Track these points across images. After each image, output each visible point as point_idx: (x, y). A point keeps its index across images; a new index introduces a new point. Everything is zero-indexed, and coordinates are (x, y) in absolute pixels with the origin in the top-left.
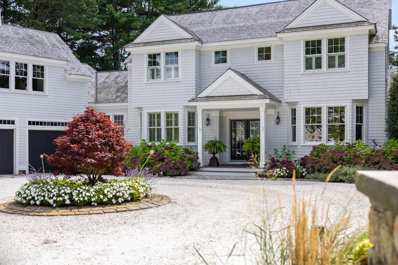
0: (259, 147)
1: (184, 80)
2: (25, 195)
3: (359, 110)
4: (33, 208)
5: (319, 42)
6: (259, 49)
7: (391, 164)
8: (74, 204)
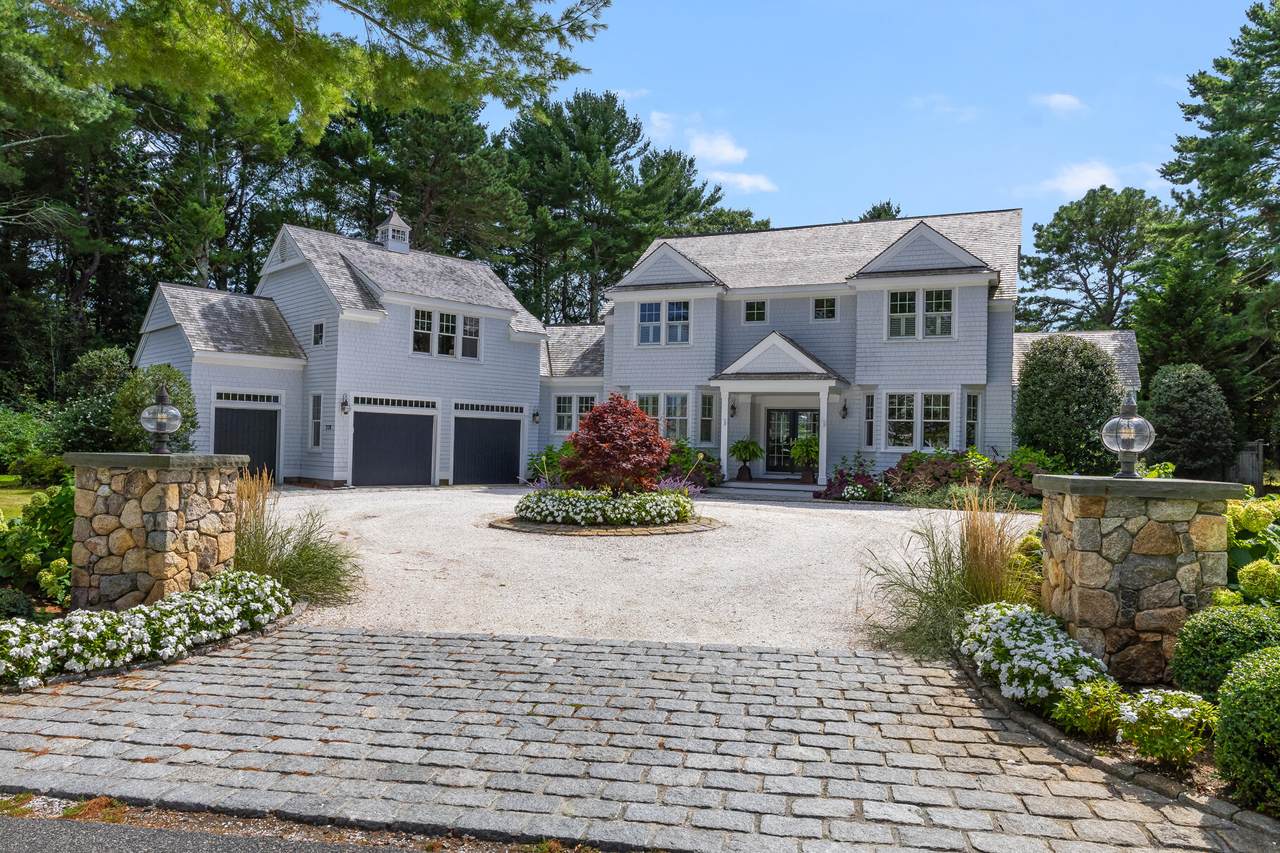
0: (817, 452)
1: (696, 345)
2: (539, 510)
3: (972, 401)
4: (553, 527)
5: (912, 296)
6: (817, 301)
7: (1021, 484)
8: (608, 523)
